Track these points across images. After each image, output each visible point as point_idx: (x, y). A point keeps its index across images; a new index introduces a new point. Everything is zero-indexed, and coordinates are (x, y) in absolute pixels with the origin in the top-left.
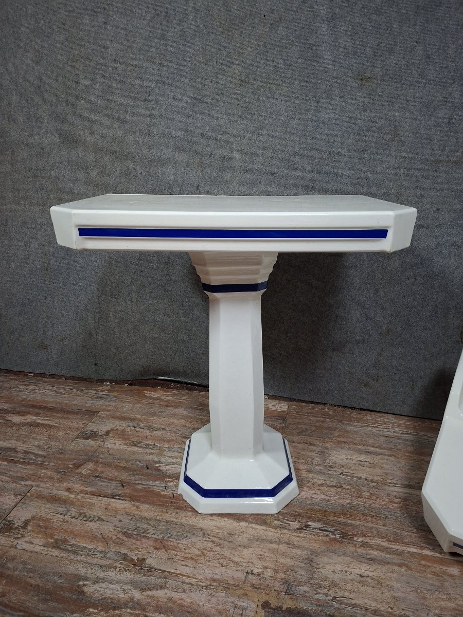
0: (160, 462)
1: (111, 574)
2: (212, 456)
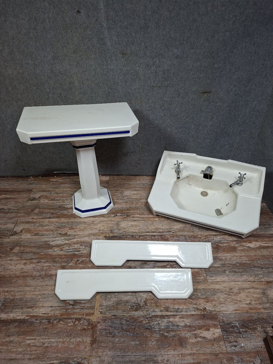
0: (64, 205)
1: (57, 238)
2: (83, 200)
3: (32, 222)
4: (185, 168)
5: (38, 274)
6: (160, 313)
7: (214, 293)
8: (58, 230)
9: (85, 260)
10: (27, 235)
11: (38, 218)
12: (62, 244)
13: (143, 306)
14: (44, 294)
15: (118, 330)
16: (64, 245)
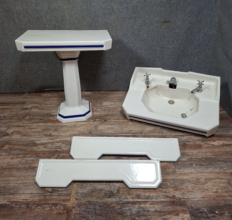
0: (51, 113)
1: (42, 138)
2: (67, 107)
3: (22, 126)
4: (154, 80)
5: (23, 166)
6: (131, 199)
7: (183, 183)
8: (44, 132)
9: (65, 155)
10: (17, 136)
11: (28, 123)
12: (46, 143)
13: (116, 194)
14: (26, 183)
15: (92, 214)
16: (48, 143)
